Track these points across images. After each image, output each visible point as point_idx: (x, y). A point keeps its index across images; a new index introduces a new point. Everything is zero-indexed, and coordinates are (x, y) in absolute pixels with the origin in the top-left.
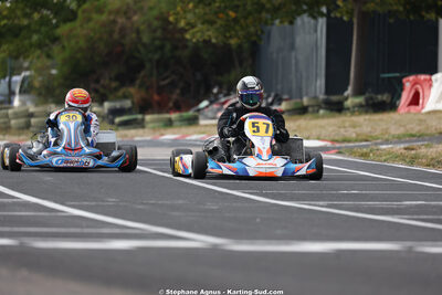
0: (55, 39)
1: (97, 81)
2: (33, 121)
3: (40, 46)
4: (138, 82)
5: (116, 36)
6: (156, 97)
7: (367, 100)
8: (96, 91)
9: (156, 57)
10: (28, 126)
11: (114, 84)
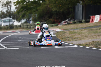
0: (37, 10)
1: (45, 18)
2: (28, 26)
3: (35, 12)
4: (52, 18)
5: (48, 9)
6: (56, 21)
7: (85, 21)
8: (45, 20)
9: (56, 13)
10: (27, 27)
11: (48, 18)
